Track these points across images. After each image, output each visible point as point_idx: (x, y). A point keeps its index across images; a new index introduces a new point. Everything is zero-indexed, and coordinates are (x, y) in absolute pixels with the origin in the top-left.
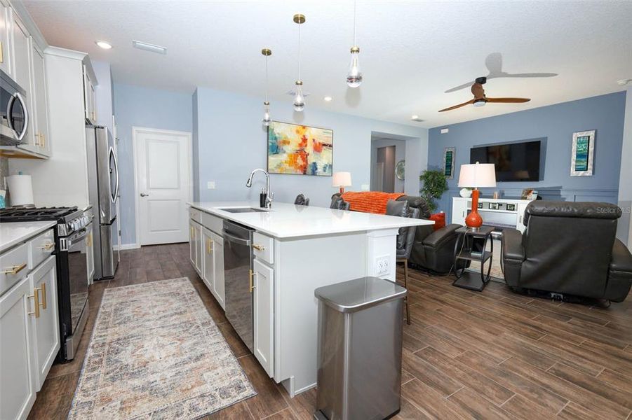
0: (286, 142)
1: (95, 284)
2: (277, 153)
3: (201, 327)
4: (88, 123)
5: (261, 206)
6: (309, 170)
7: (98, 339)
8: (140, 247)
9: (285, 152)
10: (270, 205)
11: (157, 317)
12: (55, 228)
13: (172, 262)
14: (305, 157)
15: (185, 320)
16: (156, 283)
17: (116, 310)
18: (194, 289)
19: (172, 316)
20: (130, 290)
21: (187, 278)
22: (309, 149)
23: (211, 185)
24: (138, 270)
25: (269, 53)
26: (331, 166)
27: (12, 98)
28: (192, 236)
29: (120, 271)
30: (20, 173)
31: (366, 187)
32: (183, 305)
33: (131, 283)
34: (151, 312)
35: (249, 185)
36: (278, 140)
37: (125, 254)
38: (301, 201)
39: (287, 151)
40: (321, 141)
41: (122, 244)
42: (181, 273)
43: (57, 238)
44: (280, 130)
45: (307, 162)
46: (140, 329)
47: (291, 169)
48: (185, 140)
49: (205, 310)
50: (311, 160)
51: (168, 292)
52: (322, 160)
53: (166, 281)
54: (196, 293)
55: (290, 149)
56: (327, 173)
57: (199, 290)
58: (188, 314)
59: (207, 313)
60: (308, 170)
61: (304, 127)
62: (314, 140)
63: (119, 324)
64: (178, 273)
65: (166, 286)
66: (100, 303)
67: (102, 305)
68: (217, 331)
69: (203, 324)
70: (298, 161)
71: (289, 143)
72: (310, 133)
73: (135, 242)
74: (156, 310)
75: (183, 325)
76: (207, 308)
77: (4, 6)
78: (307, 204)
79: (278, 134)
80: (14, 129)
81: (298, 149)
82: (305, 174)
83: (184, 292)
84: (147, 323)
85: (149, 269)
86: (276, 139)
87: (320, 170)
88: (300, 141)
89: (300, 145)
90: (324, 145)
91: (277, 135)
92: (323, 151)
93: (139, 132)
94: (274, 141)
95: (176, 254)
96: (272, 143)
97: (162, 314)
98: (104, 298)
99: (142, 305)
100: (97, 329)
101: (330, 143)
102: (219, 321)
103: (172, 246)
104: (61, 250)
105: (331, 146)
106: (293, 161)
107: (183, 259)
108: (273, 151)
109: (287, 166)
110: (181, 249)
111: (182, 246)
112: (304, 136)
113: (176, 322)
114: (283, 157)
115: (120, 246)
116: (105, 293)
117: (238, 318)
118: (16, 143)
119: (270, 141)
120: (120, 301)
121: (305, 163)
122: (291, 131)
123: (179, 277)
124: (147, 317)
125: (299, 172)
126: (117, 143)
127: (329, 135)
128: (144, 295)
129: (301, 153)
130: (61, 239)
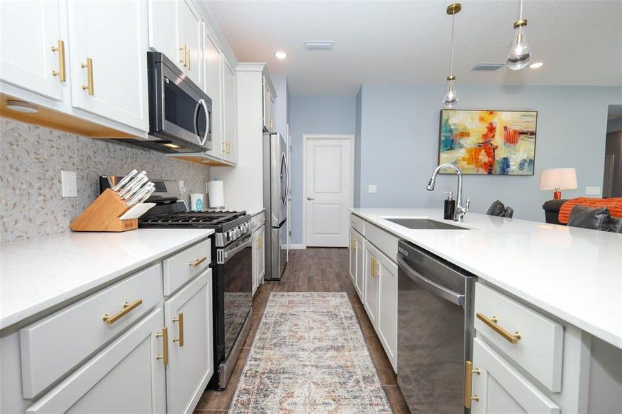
0: (464, 134)
1: (265, 284)
2: (452, 148)
3: (362, 383)
4: (265, 130)
5: (447, 217)
6: (497, 168)
7: (253, 362)
8: (305, 248)
9: (462, 147)
10: (462, 217)
11: (312, 347)
12: (212, 237)
13: (331, 269)
14: (491, 150)
15: (342, 363)
16: (315, 294)
17: (276, 323)
18: (352, 312)
19: (328, 350)
20: (291, 299)
21: (345, 294)
22: (498, 140)
23: (372, 189)
24: (301, 274)
25: (457, 8)
26: (532, 162)
27: (198, 105)
28: (353, 243)
29: (286, 273)
30: (216, 179)
31: (595, 191)
32: (341, 335)
33: (293, 290)
34: (306, 335)
35: (429, 187)
36: (454, 132)
37: (293, 253)
38: (499, 211)
39: (465, 145)
40: (518, 128)
41: (291, 243)
42: (341, 287)
43: (214, 249)
44: (457, 120)
45: (494, 158)
46: (292, 361)
47: (471, 168)
48: (348, 144)
49: (366, 353)
50: (500, 155)
51: (325, 310)
52: (519, 153)
53: (325, 294)
54: (354, 319)
55: (470, 142)
56: (526, 170)
57: (359, 315)
58: (347, 353)
59: (369, 358)
60: (494, 167)
61: (491, 112)
62: (506, 128)
63: (275, 345)
64: (337, 285)
65: (324, 301)
66: (264, 310)
67: (265, 312)
68: (385, 400)
69: (365, 378)
70: (480, 157)
71: (468, 135)
72: (500, 119)
73: (302, 243)
74: (312, 334)
75: (340, 371)
76: (369, 350)
77: (198, 20)
78: (511, 216)
79: (454, 124)
80: (199, 135)
81: (481, 141)
82: (490, 173)
83: (342, 315)
84: (301, 354)
85: (311, 275)
86: (451, 131)
87: (514, 167)
88: (485, 131)
89: (485, 136)
90: (522, 133)
91: (452, 127)
92: (520, 141)
93: (308, 139)
94: (449, 134)
95: (336, 259)
96: (445, 137)
97: (318, 344)
98: (268, 304)
99: (300, 323)
100: (255, 346)
101: (532, 129)
102: (385, 380)
103: (332, 250)
104: (218, 263)
105: (533, 134)
106: (473, 158)
107: (342, 266)
108: (446, 146)
109: (464, 164)
110: (341, 255)
111: (341, 251)
112: (491, 124)
113: (332, 363)
114: (460, 153)
115: (290, 246)
116: (271, 298)
117: (414, 384)
118: (203, 149)
119: (443, 134)
120: (281, 311)
121: (491, 159)
122: (472, 119)
123: (338, 292)
124: (302, 344)
125: (482, 171)
126: (291, 151)
127: (531, 119)
128: (303, 309)
129: (487, 146)
130: (218, 250)
